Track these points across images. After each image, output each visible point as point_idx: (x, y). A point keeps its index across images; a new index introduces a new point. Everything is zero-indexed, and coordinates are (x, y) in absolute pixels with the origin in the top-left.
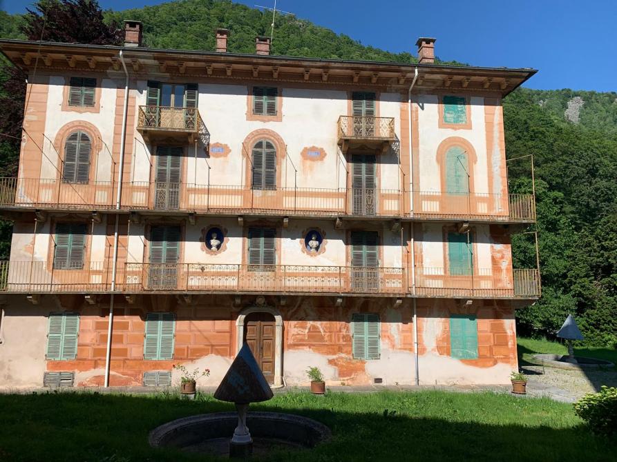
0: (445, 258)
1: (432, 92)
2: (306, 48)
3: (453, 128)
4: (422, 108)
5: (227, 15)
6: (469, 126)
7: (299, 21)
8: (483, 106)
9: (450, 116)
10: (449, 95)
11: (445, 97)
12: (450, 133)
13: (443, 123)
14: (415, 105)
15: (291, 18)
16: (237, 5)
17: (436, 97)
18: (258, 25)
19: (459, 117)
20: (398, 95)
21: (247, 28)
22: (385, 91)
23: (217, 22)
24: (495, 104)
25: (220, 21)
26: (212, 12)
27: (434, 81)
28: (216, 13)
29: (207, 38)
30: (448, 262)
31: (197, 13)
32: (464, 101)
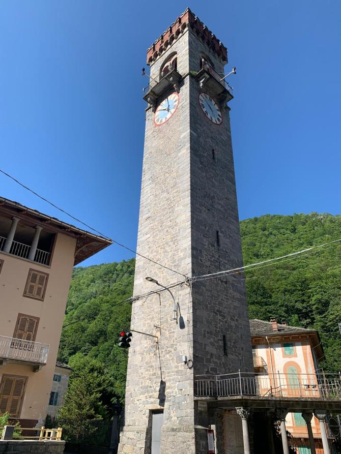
0: (293, 418)
1: (279, 343)
2: (327, 236)
3: (289, 357)
4: (275, 350)
5: (268, 224)
6: (296, 356)
7: (321, 215)
8: (301, 347)
9: (287, 352)
10: (286, 343)
11: (284, 344)
12: (288, 360)
13: (285, 356)
14: (272, 349)
15: (314, 215)
16: (274, 216)
17: (280, 344)
18: (290, 227)
19: (291, 352)
20: (265, 345)
21: (282, 231)
22: (259, 344)
23: (261, 232)
24: (306, 345)
25: (264, 231)
26: (257, 226)
27: (278, 338)
28: (260, 226)
29: (255, 245)
30: (294, 421)
31: (248, 230)
32: (293, 345)
